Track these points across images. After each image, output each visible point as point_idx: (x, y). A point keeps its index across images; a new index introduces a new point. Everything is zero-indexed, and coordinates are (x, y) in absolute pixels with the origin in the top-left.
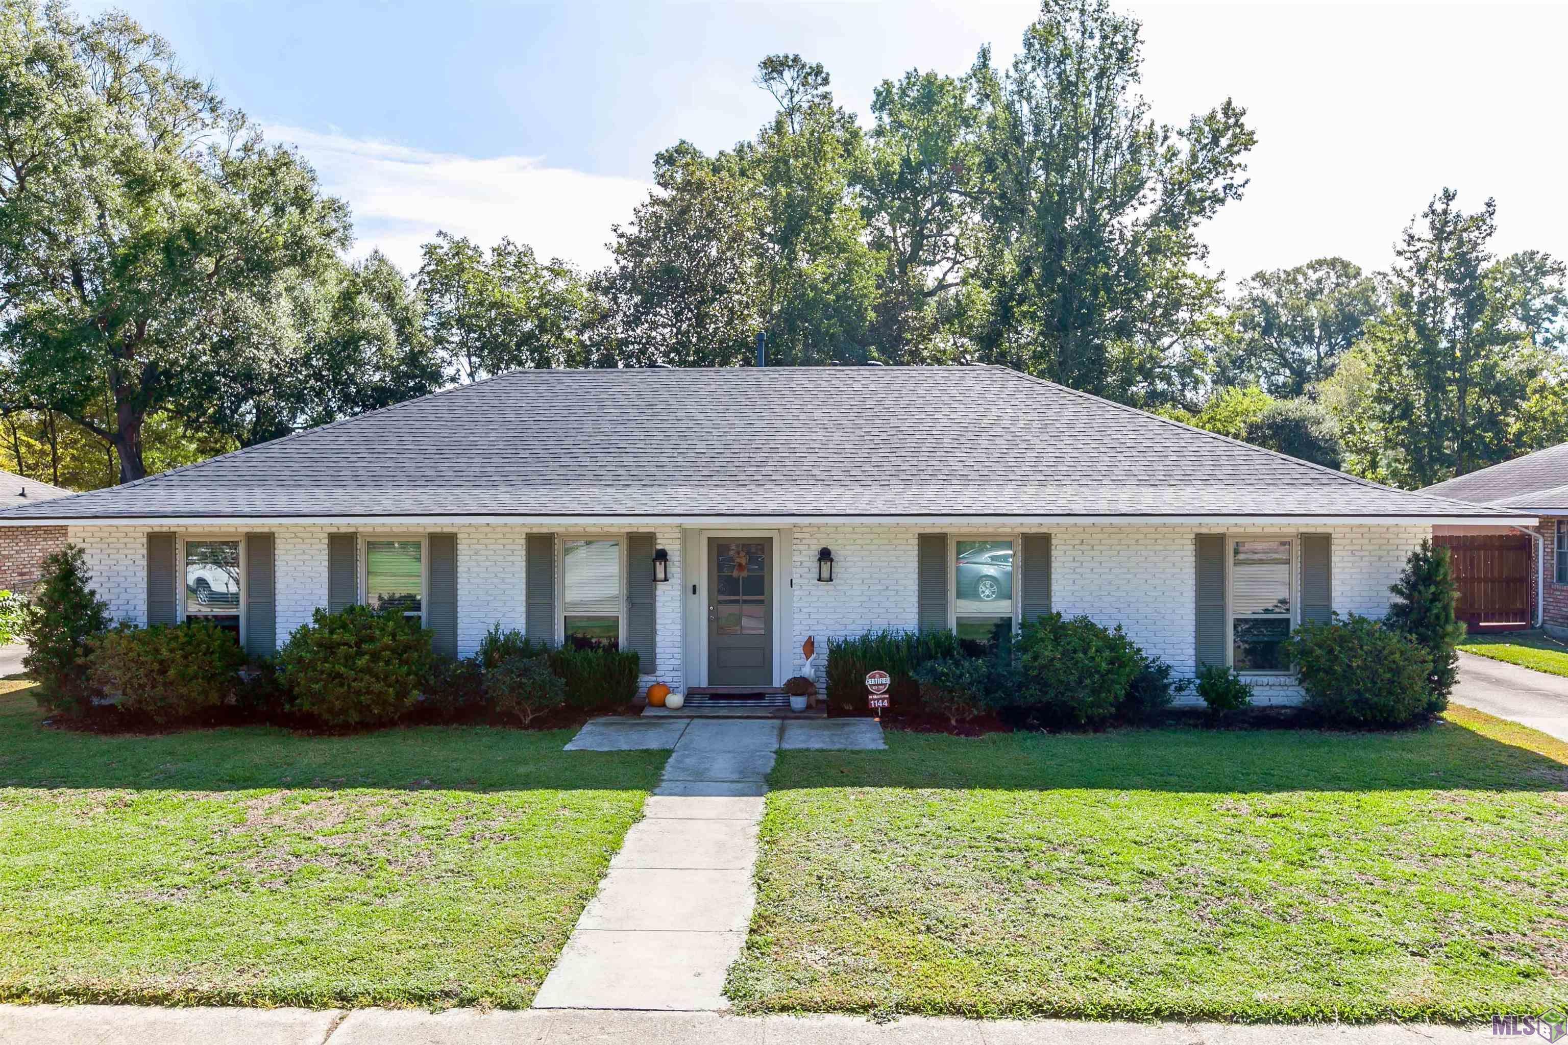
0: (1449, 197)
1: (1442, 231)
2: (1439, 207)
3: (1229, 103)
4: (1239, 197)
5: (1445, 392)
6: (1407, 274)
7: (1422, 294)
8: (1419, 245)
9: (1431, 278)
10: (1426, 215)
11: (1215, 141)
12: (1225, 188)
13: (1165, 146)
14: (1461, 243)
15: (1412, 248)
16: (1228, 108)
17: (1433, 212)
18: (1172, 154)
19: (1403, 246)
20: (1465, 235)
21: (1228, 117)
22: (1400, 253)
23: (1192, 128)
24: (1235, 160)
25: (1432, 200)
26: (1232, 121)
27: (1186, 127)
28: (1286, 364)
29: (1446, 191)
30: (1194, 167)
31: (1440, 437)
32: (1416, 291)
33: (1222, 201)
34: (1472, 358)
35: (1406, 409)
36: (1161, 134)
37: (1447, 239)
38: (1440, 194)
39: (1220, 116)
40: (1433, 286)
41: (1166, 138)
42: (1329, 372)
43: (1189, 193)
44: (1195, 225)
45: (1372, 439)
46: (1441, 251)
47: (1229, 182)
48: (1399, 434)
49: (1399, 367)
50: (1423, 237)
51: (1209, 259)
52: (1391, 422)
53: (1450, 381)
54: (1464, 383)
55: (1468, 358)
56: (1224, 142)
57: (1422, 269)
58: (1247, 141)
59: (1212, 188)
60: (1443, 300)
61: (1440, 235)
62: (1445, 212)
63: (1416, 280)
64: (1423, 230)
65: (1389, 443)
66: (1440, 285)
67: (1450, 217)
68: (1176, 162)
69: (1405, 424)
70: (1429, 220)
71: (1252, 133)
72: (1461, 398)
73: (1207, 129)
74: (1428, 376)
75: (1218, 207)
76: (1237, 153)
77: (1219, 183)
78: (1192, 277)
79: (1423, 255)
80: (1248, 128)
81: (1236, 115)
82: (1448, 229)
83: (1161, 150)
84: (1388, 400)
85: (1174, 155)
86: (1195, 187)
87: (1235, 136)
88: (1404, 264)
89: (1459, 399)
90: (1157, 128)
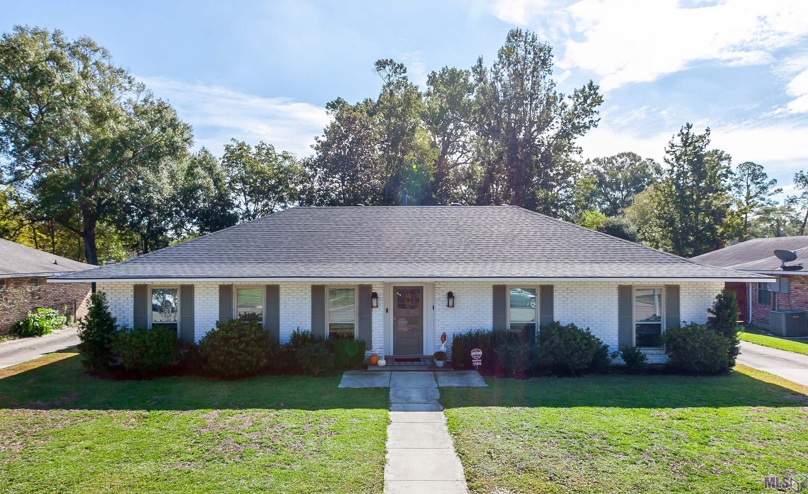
0: (689, 127)
1: (686, 142)
2: (685, 131)
3: (591, 83)
4: (596, 126)
5: (689, 214)
6: (671, 162)
7: (678, 170)
8: (676, 148)
9: (682, 163)
10: (679, 135)
11: (585, 101)
12: (590, 122)
13: (561, 103)
14: (695, 148)
15: (673, 150)
16: (591, 86)
17: (682, 134)
18: (564, 107)
19: (668, 149)
20: (696, 144)
21: (590, 90)
22: (667, 152)
23: (575, 95)
24: (594, 109)
25: (681, 128)
26: (592, 92)
27: (572, 94)
28: (608, 200)
29: (688, 125)
30: (576, 112)
31: (688, 234)
32: (675, 169)
33: (589, 128)
34: (701, 199)
35: (671, 222)
36: (559, 97)
37: (689, 146)
38: (685, 125)
39: (587, 89)
40: (683, 166)
41: (561, 99)
42: (629, 204)
43: (574, 124)
44: (575, 138)
45: (657, 236)
46: (686, 151)
47: (591, 119)
48: (668, 233)
49: (668, 203)
50: (678, 145)
51: (582, 154)
52: (665, 227)
53: (692, 209)
54: (698, 210)
55: (699, 199)
56: (589, 101)
57: (678, 159)
58: (599, 101)
59: (584, 122)
60: (687, 173)
61: (685, 144)
62: (687, 133)
63: (675, 164)
64: (678, 141)
65: (664, 237)
66: (686, 166)
67: (690, 136)
68: (566, 110)
69: (671, 229)
70: (680, 138)
71: (601, 97)
72: (696, 217)
73: (581, 95)
74: (682, 207)
75: (587, 130)
76: (595, 106)
77: (587, 120)
78: (574, 162)
79: (678, 153)
80: (600, 95)
81: (594, 89)
82: (689, 141)
83: (559, 105)
84: (663, 218)
85: (565, 107)
86: (576, 121)
87: (593, 99)
88: (669, 157)
89: (695, 217)
90: (557, 95)
